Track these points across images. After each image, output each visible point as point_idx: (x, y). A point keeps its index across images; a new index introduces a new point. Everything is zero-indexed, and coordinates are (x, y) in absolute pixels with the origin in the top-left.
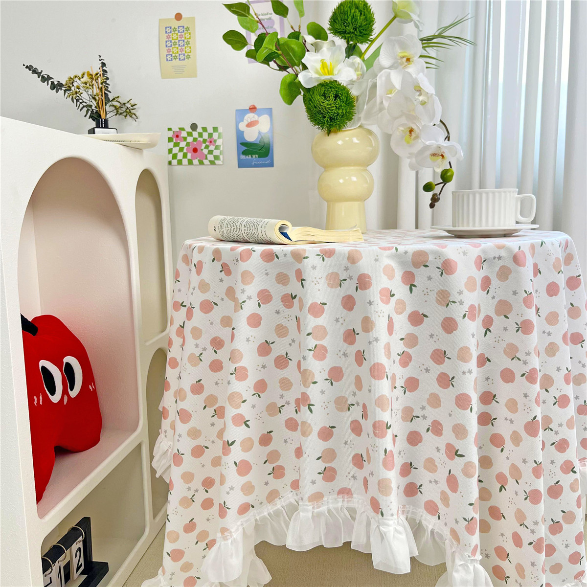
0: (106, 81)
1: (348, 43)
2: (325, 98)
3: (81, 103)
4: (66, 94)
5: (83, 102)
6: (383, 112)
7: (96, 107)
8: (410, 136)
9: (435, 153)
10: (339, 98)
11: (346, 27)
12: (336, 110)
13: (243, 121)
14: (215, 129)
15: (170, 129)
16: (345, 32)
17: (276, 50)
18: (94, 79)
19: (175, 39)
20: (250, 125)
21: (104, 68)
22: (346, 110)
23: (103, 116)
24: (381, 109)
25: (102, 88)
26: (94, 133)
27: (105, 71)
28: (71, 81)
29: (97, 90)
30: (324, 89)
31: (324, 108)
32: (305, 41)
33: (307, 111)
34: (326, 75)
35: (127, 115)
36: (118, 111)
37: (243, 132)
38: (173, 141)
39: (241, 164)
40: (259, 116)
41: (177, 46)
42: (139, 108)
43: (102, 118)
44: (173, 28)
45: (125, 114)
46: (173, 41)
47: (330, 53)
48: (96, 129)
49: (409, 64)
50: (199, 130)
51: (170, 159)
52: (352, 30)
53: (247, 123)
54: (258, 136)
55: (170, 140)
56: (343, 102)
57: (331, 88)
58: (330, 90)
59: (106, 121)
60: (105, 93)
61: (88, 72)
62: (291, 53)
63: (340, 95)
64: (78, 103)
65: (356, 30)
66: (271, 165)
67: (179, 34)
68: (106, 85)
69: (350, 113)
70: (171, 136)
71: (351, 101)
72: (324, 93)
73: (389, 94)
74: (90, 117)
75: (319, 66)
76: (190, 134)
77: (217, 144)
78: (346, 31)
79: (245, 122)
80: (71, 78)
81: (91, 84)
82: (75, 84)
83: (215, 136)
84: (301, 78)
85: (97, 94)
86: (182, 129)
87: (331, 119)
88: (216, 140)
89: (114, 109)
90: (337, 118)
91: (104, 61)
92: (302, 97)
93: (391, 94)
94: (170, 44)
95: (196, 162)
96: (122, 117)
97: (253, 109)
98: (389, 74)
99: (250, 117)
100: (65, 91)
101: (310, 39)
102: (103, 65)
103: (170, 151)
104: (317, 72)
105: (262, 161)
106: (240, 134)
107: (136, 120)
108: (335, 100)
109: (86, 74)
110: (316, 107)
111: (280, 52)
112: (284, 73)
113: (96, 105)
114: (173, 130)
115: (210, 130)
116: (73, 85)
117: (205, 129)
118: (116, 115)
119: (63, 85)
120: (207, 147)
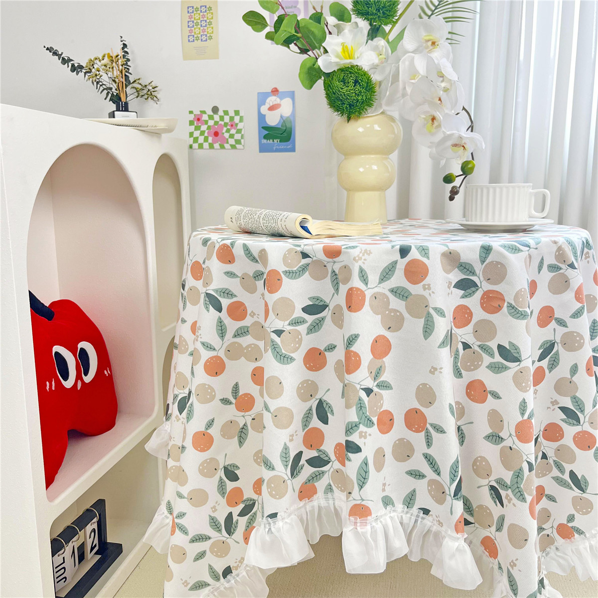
0: (127, 63)
1: (371, 24)
2: (344, 83)
3: (101, 85)
4: (86, 76)
5: (103, 84)
6: (405, 98)
7: (116, 89)
8: (433, 124)
9: (457, 143)
10: (359, 83)
11: (368, 8)
12: (355, 97)
13: (265, 104)
14: (237, 113)
15: (191, 112)
16: (367, 14)
17: (295, 32)
18: (114, 61)
19: (197, 19)
20: (271, 108)
21: (126, 49)
22: (366, 96)
23: (123, 99)
24: (404, 95)
25: (122, 70)
26: (114, 117)
27: (127, 52)
28: (92, 63)
29: (117, 73)
30: (343, 75)
31: (343, 94)
32: (327, 23)
33: (326, 97)
34: (347, 59)
35: (148, 97)
36: (139, 94)
37: (265, 115)
38: (194, 125)
39: (263, 149)
40: (281, 99)
41: (199, 26)
42: (160, 90)
43: (122, 100)
44: (195, 7)
45: (146, 96)
46: (195, 22)
47: (352, 36)
48: (116, 113)
49: (433, 49)
50: (221, 113)
51: (191, 143)
52: (374, 11)
53: (269, 106)
54: (280, 121)
55: (191, 123)
56: (363, 88)
57: (351, 73)
58: (350, 75)
59: (126, 104)
60: (125, 75)
61: (109, 54)
62: (311, 36)
63: (360, 81)
64: (99, 86)
65: (379, 11)
66: (293, 150)
67: (202, 14)
68: (127, 67)
69: (370, 99)
70: (192, 119)
71: (372, 87)
72: (343, 78)
73: (412, 80)
74: (111, 100)
75: (339, 49)
76: (211, 117)
77: (238, 128)
78: (368, 12)
79: (267, 106)
80: (91, 60)
81: (111, 67)
82: (96, 66)
83: (237, 119)
84: (320, 63)
85: (117, 77)
86: (204, 112)
87: (350, 105)
88: (237, 124)
89: (135, 91)
90: (356, 105)
91: (125, 43)
92: (323, 82)
93: (414, 79)
94: (191, 24)
95: (217, 146)
96: (143, 99)
97: (275, 91)
98: (413, 58)
99: (272, 100)
100: (85, 73)
101: (332, 20)
102: (125, 46)
103: (191, 134)
104: (338, 56)
105: (283, 145)
106: (261, 117)
107: (158, 102)
108: (354, 87)
109: (106, 56)
110: (334, 94)
111: (299, 35)
112: (305, 56)
113: (116, 87)
114: (195, 113)
115: (232, 114)
116: (94, 68)
117: (226, 113)
118: (137, 97)
119: (84, 68)
120: (228, 131)
